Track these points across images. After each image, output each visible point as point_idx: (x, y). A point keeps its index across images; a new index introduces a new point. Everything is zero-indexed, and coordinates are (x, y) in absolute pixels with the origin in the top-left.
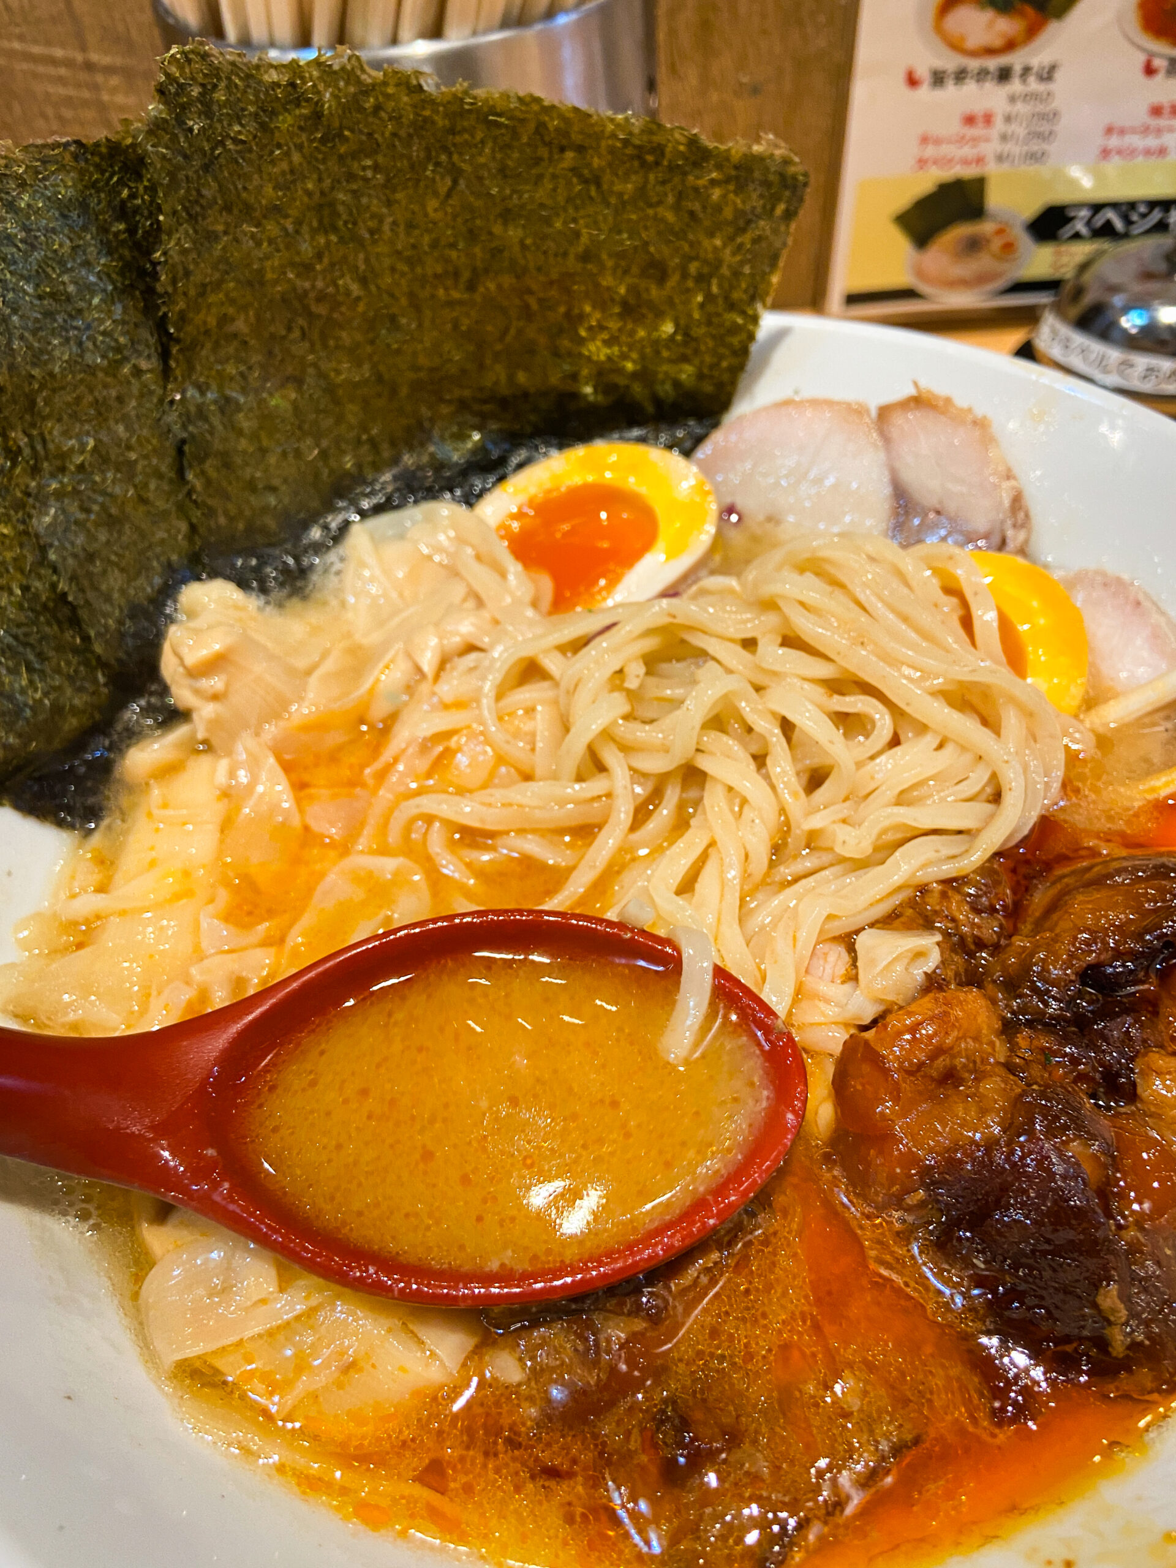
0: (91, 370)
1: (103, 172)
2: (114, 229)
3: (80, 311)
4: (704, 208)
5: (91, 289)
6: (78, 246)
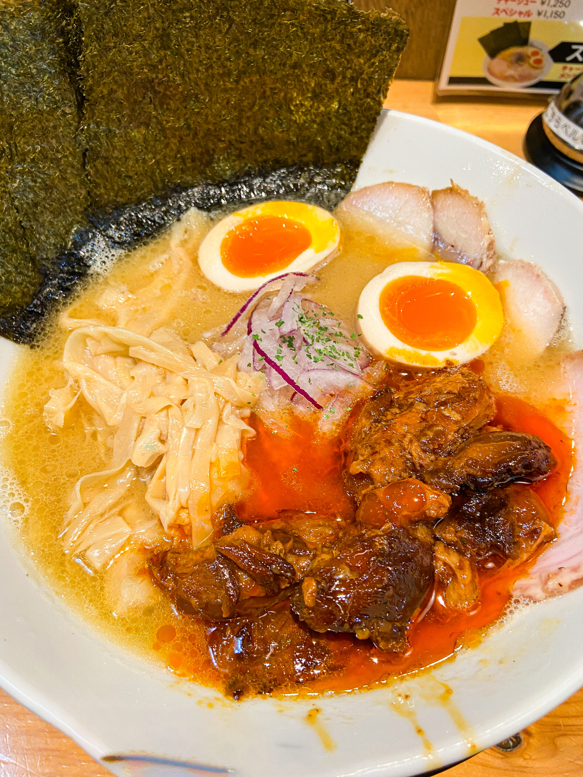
0: (41, 112)
1: (53, 11)
2: (57, 41)
3: (38, 83)
4: (355, 43)
5: (44, 71)
6: (39, 50)
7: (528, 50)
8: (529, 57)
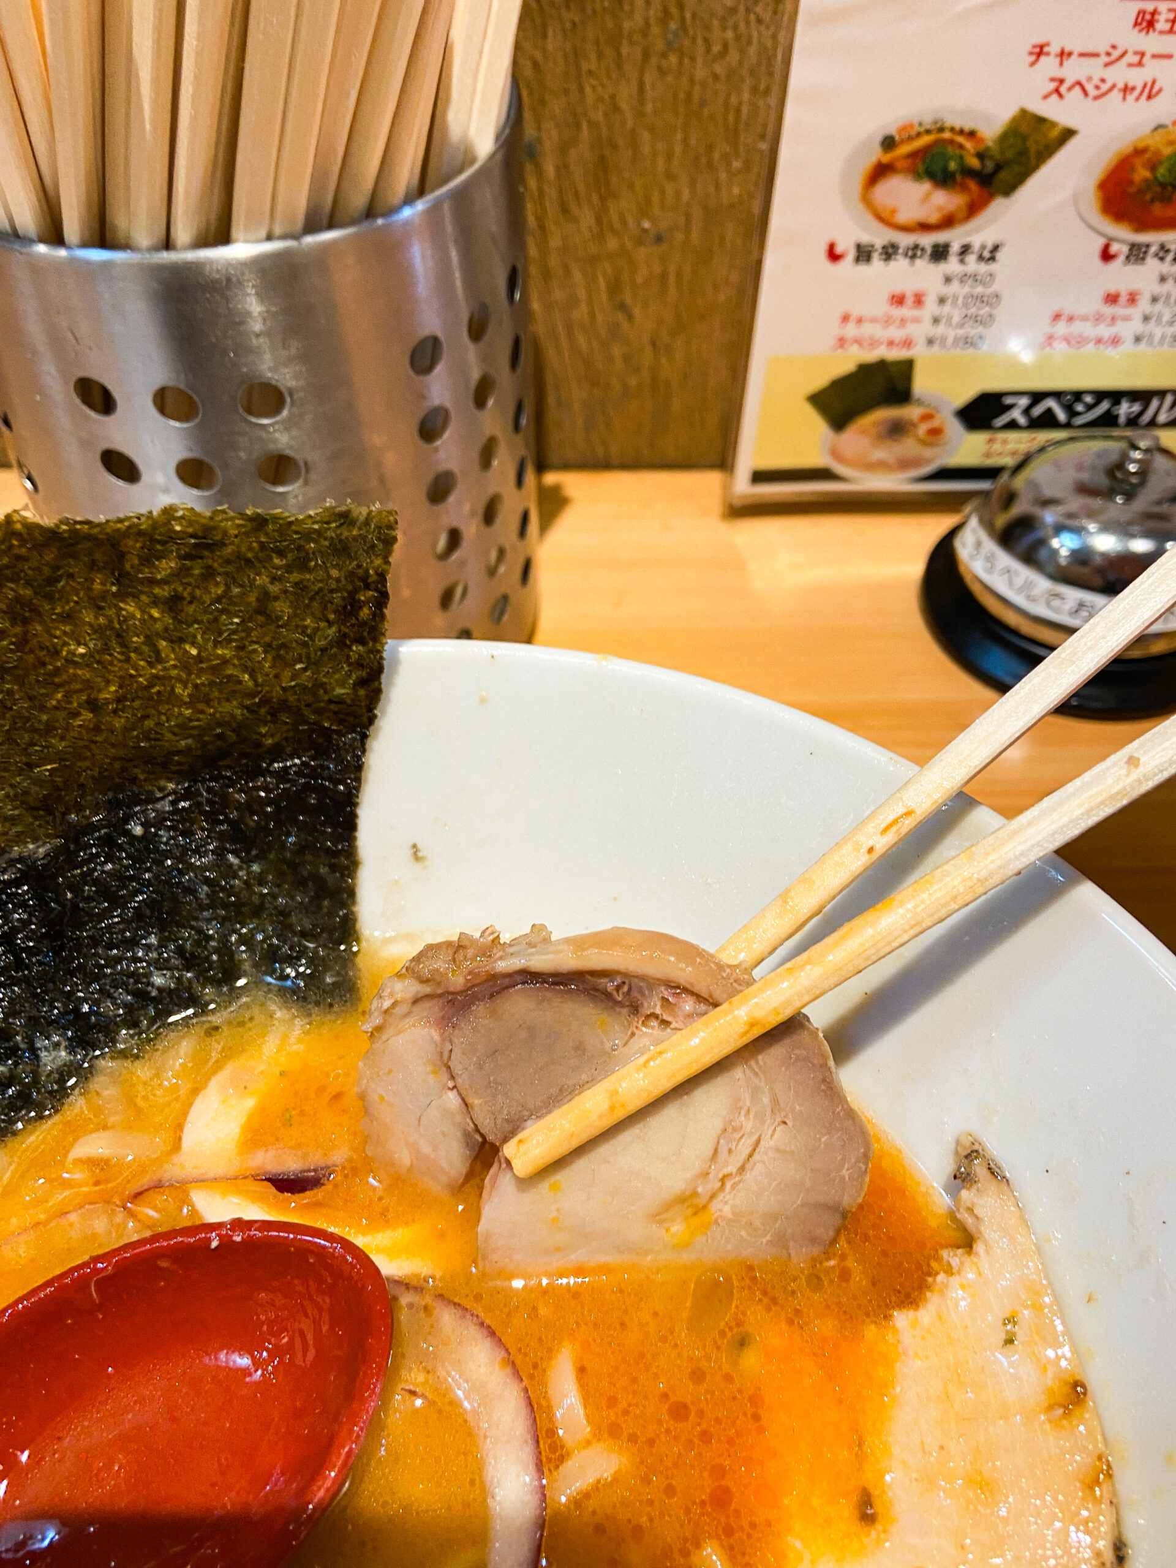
7: (911, 412)
8: (914, 425)
